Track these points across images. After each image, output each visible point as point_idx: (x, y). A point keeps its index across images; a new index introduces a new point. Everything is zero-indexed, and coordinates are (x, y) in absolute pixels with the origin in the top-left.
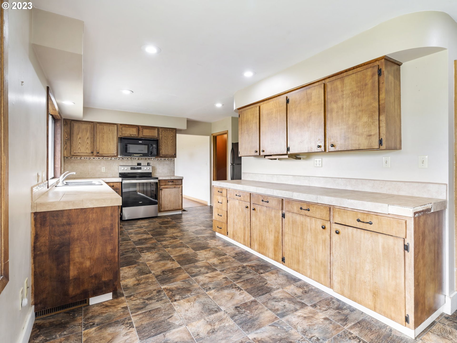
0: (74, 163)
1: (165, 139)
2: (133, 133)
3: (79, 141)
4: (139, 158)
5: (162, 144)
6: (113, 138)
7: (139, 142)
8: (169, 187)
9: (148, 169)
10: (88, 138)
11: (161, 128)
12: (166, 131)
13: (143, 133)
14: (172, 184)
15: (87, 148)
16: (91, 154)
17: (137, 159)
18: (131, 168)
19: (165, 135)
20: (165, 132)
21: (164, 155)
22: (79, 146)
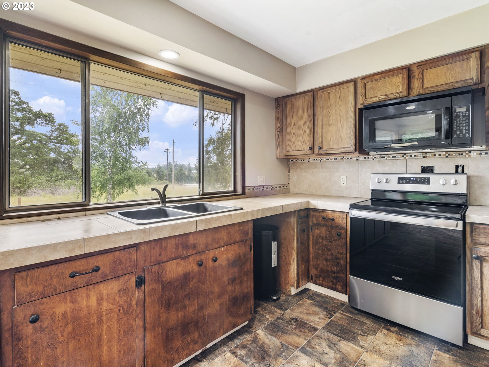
0: (301, 169)
3: (294, 131)
4: (426, 153)
6: (348, 112)
7: (408, 108)
9: (453, 182)
10: (305, 122)
13: (425, 82)
15: (304, 141)
16: (309, 152)
17: (421, 156)
18: (399, 178)
22: (294, 140)
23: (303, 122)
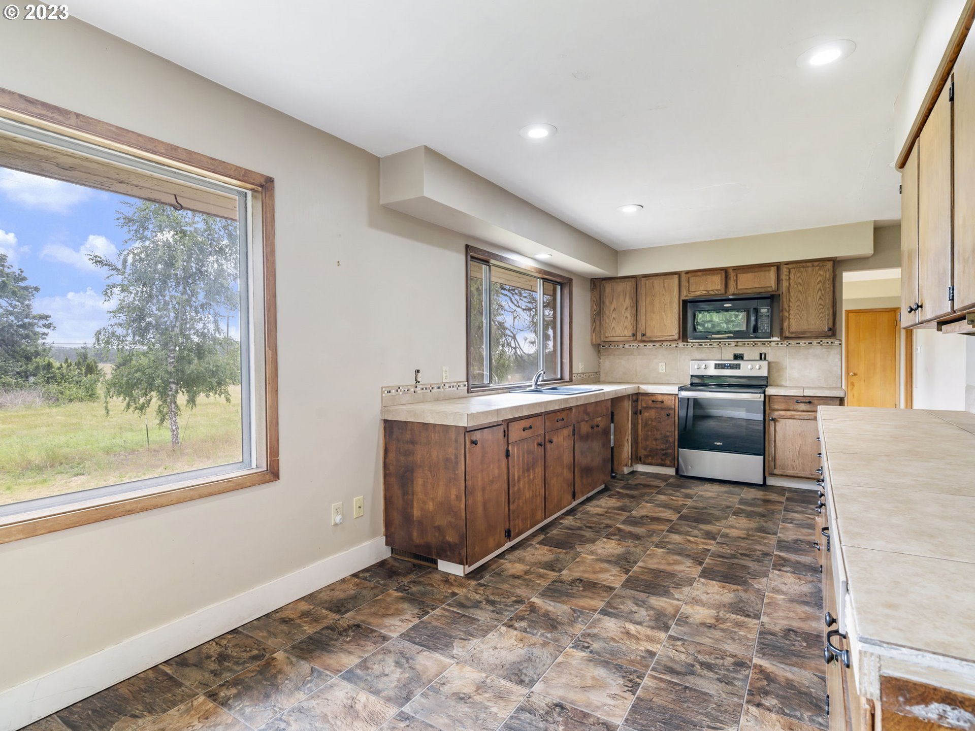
0: (614, 355)
1: (799, 291)
2: (715, 285)
3: (614, 316)
4: (737, 342)
5: (791, 304)
6: (671, 302)
7: (725, 305)
8: (799, 415)
9: (757, 367)
10: (627, 308)
11: (787, 263)
12: (802, 269)
13: (738, 284)
14: (809, 409)
15: (626, 327)
16: (632, 338)
17: (733, 344)
18: (716, 364)
19: (800, 280)
20: (799, 271)
21: (795, 333)
22: (613, 325)
23: (625, 307)
